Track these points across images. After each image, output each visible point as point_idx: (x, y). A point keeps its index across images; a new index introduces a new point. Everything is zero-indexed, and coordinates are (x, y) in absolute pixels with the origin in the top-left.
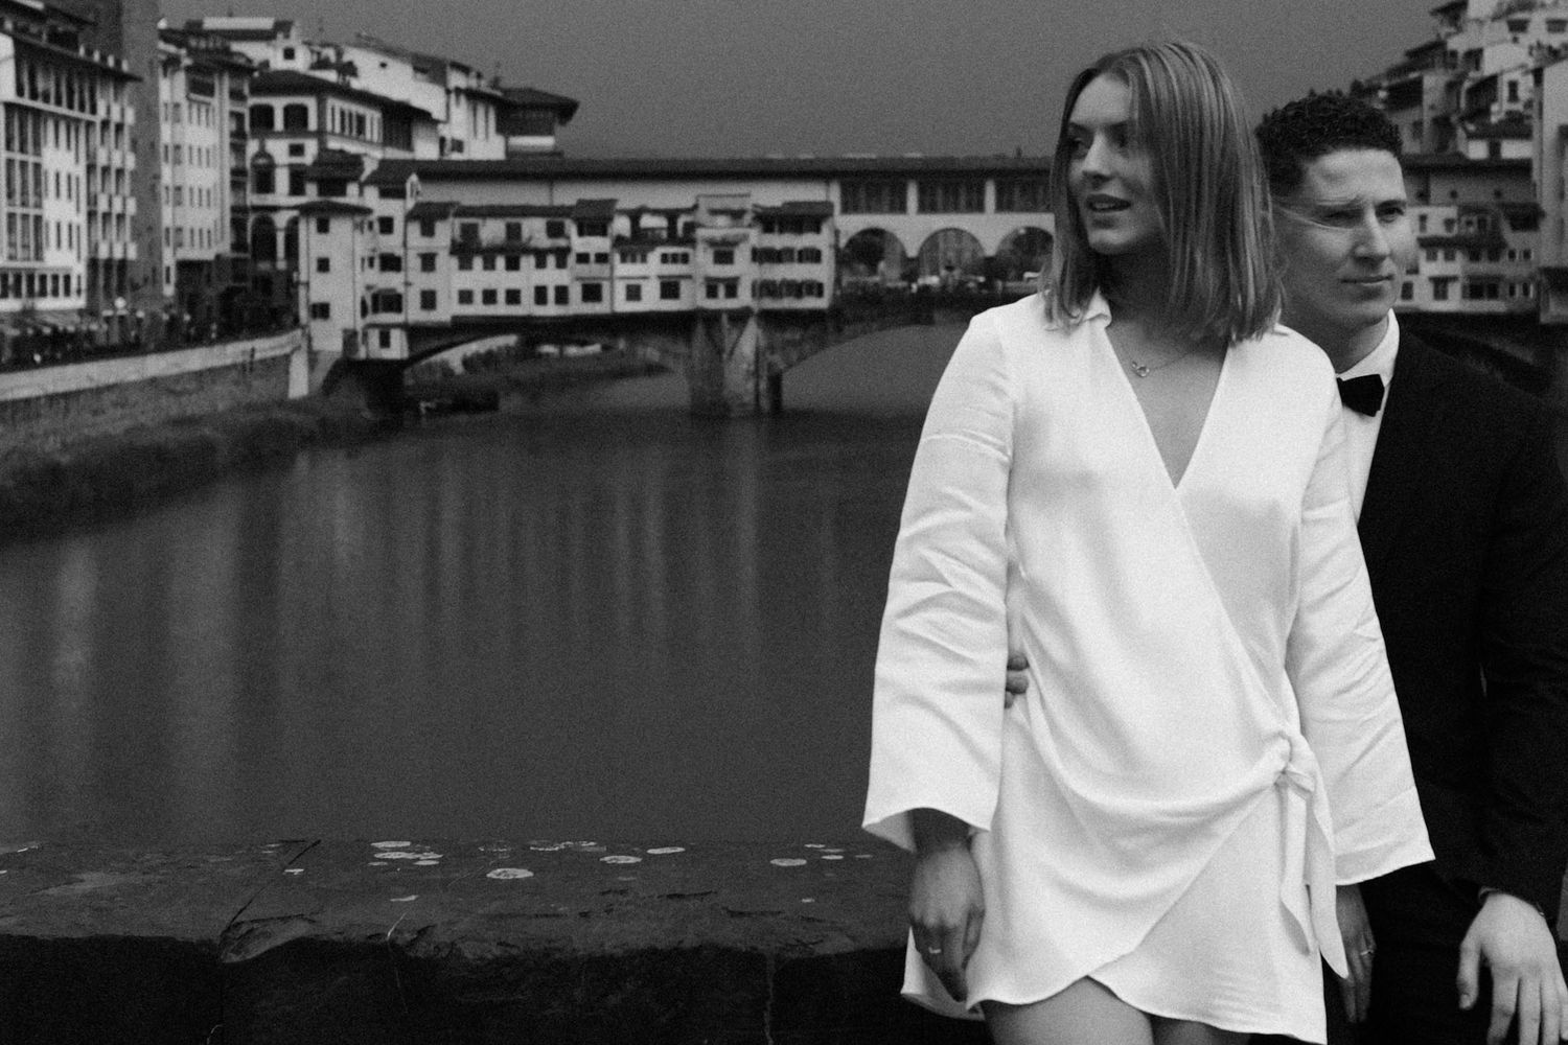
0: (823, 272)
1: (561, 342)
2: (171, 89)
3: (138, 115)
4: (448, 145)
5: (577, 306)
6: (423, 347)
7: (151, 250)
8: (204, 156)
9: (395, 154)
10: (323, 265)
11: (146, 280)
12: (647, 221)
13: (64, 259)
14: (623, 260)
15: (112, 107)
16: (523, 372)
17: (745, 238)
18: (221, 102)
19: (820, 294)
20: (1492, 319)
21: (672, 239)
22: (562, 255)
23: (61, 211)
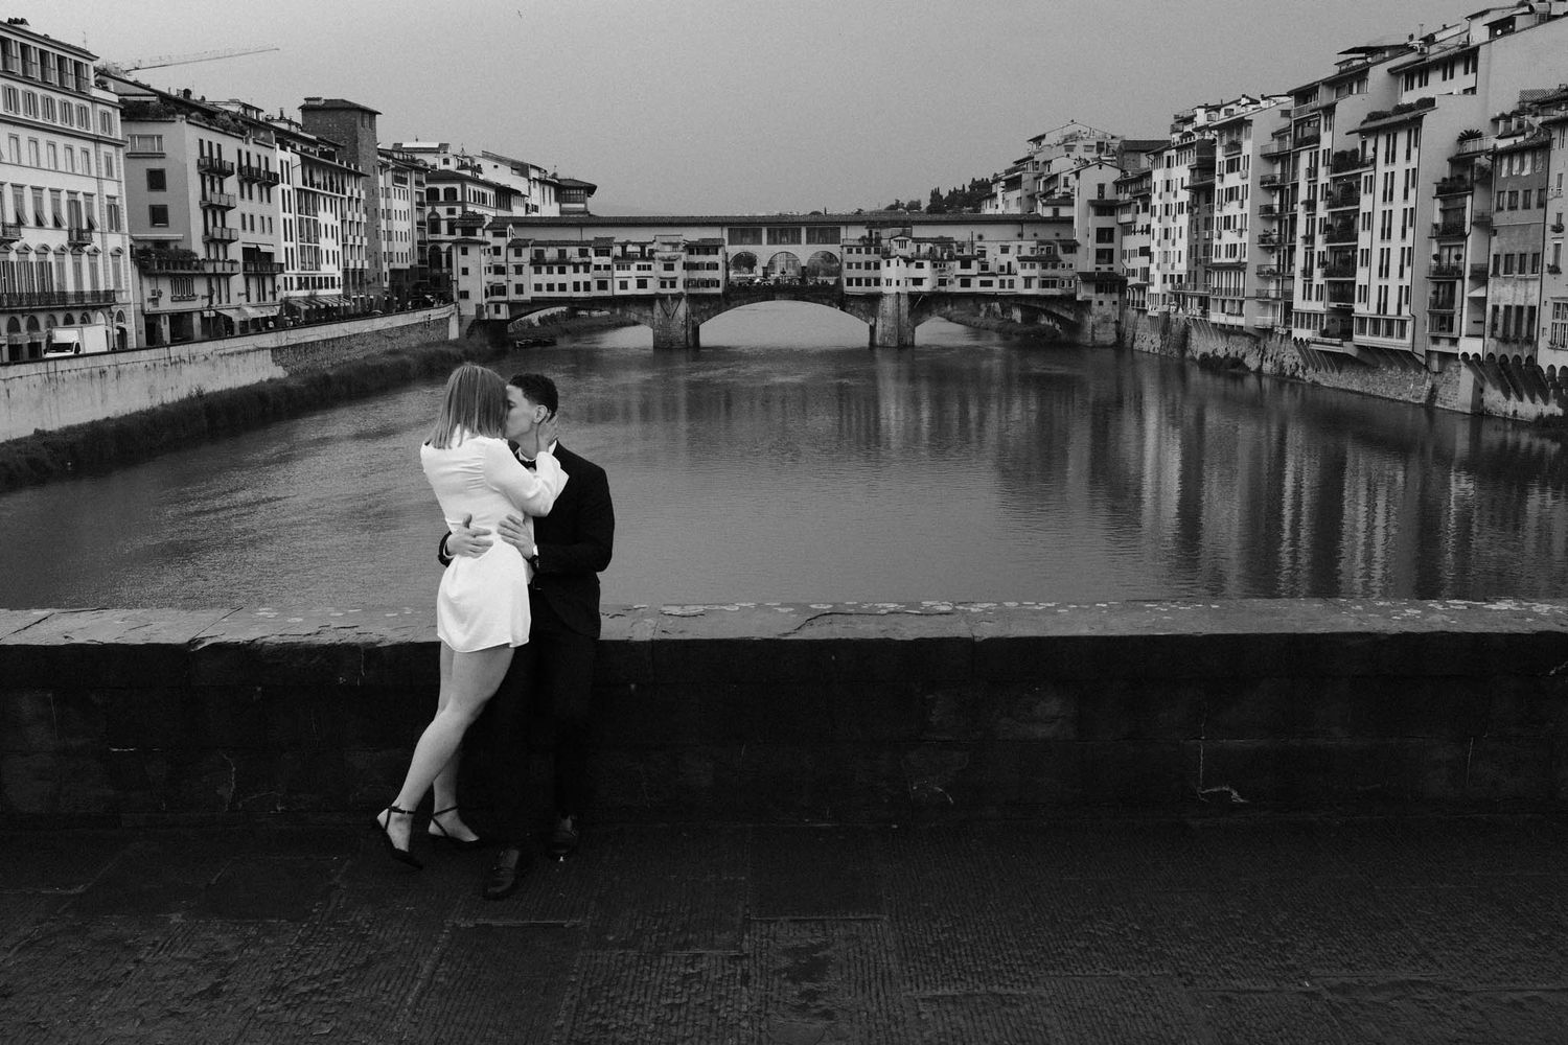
0: (718, 275)
1: (589, 310)
2: (383, 180)
3: (367, 195)
4: (530, 208)
5: (595, 292)
6: (517, 312)
7: (377, 263)
9: (502, 213)
10: (465, 271)
11: (374, 279)
12: (630, 249)
13: (331, 269)
14: (618, 269)
15: (353, 189)
16: (572, 324)
17: (680, 257)
18: (411, 187)
19: (718, 286)
20: (1053, 298)
21: (643, 257)
22: (587, 266)
23: (327, 244)
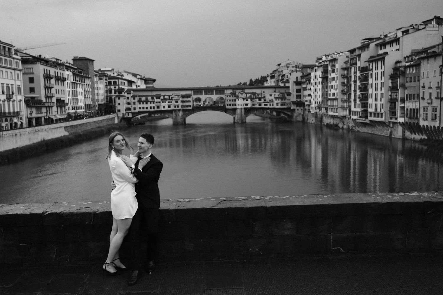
0: (191, 104)
1: (154, 114)
2: (96, 79)
3: (91, 83)
4: (137, 86)
5: (156, 109)
6: (134, 115)
7: (94, 102)
8: (102, 89)
9: (130, 88)
10: (119, 104)
11: (93, 107)
12: (166, 97)
13: (81, 104)
14: (162, 102)
15: (87, 82)
16: (150, 118)
17: (180, 99)
18: (104, 81)
19: (191, 107)
20: (284, 108)
21: (169, 99)
22: (154, 102)
23: (80, 97)
